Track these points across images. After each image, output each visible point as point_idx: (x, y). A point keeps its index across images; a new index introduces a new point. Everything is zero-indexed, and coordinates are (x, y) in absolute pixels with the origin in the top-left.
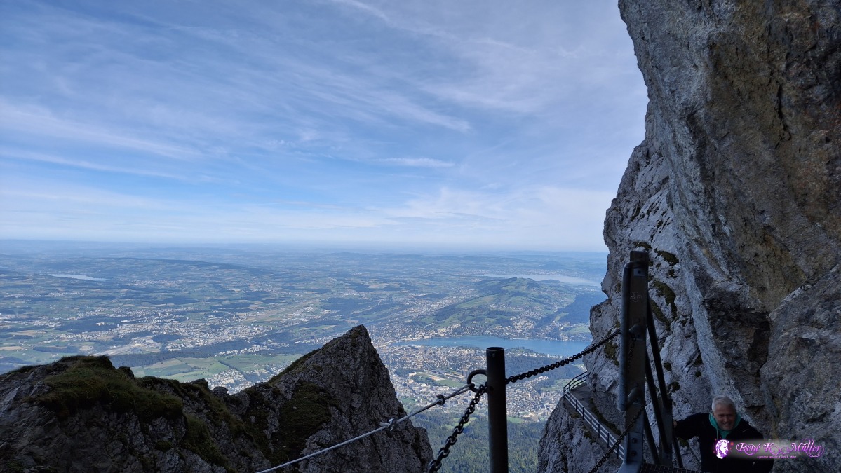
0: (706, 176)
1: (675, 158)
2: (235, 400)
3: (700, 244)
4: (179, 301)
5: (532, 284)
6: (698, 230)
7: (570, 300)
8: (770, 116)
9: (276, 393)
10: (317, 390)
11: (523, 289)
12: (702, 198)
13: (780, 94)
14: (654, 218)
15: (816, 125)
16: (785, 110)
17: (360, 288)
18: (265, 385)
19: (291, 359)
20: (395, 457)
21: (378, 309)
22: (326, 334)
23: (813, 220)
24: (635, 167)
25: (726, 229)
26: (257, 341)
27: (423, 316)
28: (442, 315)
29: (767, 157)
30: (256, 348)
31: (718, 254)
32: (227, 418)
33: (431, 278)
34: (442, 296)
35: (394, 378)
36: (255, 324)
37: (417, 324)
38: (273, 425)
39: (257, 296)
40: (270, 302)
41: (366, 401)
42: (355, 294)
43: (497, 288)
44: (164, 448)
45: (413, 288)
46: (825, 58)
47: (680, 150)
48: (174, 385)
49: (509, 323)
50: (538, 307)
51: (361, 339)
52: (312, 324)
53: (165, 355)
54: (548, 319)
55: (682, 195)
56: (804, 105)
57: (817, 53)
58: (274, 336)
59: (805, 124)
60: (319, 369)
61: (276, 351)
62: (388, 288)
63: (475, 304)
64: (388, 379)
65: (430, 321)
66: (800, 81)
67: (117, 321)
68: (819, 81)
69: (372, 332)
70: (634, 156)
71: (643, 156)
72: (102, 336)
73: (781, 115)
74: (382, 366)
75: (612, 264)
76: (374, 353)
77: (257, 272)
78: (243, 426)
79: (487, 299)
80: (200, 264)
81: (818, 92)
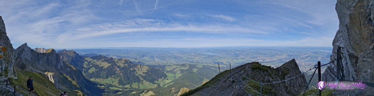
0: (349, 35)
1: (344, 32)
2: (275, 69)
3: (348, 46)
4: (266, 54)
5: (321, 52)
6: (347, 43)
7: (327, 54)
8: (359, 26)
9: (281, 69)
10: (287, 68)
11: (320, 53)
12: (348, 39)
13: (360, 22)
14: (340, 42)
15: (366, 27)
16: (361, 25)
17: (293, 53)
18: (279, 67)
19: (282, 64)
20: (300, 79)
21: (296, 56)
22: (288, 60)
23: (365, 42)
24: (337, 34)
25: (352, 43)
26: (277, 61)
27: (304, 57)
28: (307, 57)
29: (358, 32)
30: (277, 62)
31: (350, 47)
32: (274, 72)
33: (305, 51)
34: (307, 54)
35: (299, 67)
36: (277, 58)
37: (303, 58)
38: (280, 74)
39: (277, 54)
40: (279, 55)
41: (295, 70)
42: (292, 54)
43: (316, 53)
44: (266, 76)
45: (302, 53)
46: (367, 17)
47: (345, 31)
48: (266, 66)
49: (317, 58)
50: (322, 56)
51: (294, 61)
52: (286, 58)
53: (264, 62)
54: (324, 58)
55: (345, 38)
56: (364, 24)
57: (366, 16)
58: (279, 60)
59: (364, 27)
60: (287, 65)
61: (280, 62)
62: (298, 53)
63: (312, 55)
64: (298, 67)
65: (305, 58)
66: (364, 20)
67: (257, 57)
68: (366, 20)
69: (295, 59)
70: (337, 32)
71: (339, 32)
72: (255, 59)
73: (360, 26)
74: (297, 65)
75: (334, 49)
76: (296, 63)
77: (277, 51)
78: (276, 73)
79: (314, 54)
80: (269, 49)
81: (366, 22)
